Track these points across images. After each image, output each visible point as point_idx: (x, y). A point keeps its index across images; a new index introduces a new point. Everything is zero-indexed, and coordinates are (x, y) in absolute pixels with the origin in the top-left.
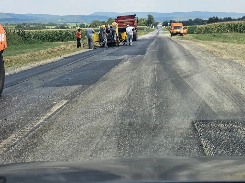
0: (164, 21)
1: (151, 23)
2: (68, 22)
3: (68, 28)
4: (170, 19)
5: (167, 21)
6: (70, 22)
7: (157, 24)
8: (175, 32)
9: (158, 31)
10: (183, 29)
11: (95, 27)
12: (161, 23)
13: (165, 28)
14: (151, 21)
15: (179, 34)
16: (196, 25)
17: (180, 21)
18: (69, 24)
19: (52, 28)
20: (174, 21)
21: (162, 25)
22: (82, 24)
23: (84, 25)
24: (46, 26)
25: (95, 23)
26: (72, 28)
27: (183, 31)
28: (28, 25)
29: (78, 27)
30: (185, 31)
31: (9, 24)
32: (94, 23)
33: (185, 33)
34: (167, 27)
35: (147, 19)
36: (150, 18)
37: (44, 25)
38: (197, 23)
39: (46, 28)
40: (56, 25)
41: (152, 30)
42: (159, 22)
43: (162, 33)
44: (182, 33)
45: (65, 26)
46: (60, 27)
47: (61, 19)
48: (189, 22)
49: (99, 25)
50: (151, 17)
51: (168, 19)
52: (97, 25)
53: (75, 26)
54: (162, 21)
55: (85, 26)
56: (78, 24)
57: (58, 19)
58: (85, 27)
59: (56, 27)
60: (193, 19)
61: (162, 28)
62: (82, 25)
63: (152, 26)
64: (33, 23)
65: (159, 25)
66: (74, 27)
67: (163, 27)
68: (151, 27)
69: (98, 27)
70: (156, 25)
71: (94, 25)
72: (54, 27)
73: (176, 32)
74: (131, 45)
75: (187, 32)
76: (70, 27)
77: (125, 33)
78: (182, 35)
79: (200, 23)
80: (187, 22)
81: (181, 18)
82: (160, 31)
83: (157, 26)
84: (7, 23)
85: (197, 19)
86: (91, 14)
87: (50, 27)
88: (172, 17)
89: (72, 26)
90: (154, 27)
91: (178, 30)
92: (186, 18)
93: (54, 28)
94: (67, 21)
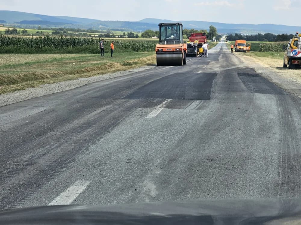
0: (228, 33)
1: (213, 36)
2: (112, 29)
3: (114, 36)
4: (236, 33)
5: (231, 35)
6: (114, 29)
7: (220, 37)
8: (238, 49)
9: (222, 46)
10: (246, 46)
11: (147, 38)
12: (224, 36)
13: (229, 43)
14: (213, 33)
15: (242, 51)
16: (266, 41)
17: (247, 35)
18: (113, 31)
19: (95, 35)
20: (240, 34)
21: (225, 39)
22: (131, 32)
23: (133, 34)
24: (88, 33)
25: (148, 33)
26: (119, 37)
27: (246, 48)
28: (65, 30)
29: (125, 36)
30: (248, 48)
31: (42, 28)
32: (146, 33)
33: (248, 50)
34: (231, 41)
35: (209, 31)
36: (212, 31)
37: (84, 31)
38: (267, 39)
39: (88, 35)
40: (98, 32)
41: (214, 45)
42: (221, 35)
43: (225, 49)
44: (245, 50)
45: (111, 34)
46: (104, 35)
47: (102, 25)
48: (258, 37)
49: (152, 35)
50: (213, 29)
51: (233, 32)
52: (150, 35)
53: (122, 34)
54: (226, 33)
55: (135, 35)
56: (126, 33)
57: (99, 25)
58: (134, 37)
59: (100, 35)
60: (263, 33)
61: (226, 43)
62: (130, 34)
63: (214, 40)
64: (71, 29)
65: (222, 39)
66: (121, 36)
67: (227, 41)
68: (212, 41)
69: (151, 38)
70: (218, 39)
71: (147, 35)
72: (97, 34)
73: (240, 49)
74: (207, 56)
75: (250, 49)
76: (117, 36)
77: (202, 48)
78: (244, 51)
79: (271, 39)
80: (256, 36)
81: (249, 31)
82: (223, 46)
83: (220, 39)
84: (40, 27)
85: (267, 33)
86: (139, 21)
87: (93, 35)
88: (237, 30)
89: (119, 35)
90: (216, 41)
91: (242, 47)
92: (256, 32)
93: (97, 36)
94: (110, 28)
